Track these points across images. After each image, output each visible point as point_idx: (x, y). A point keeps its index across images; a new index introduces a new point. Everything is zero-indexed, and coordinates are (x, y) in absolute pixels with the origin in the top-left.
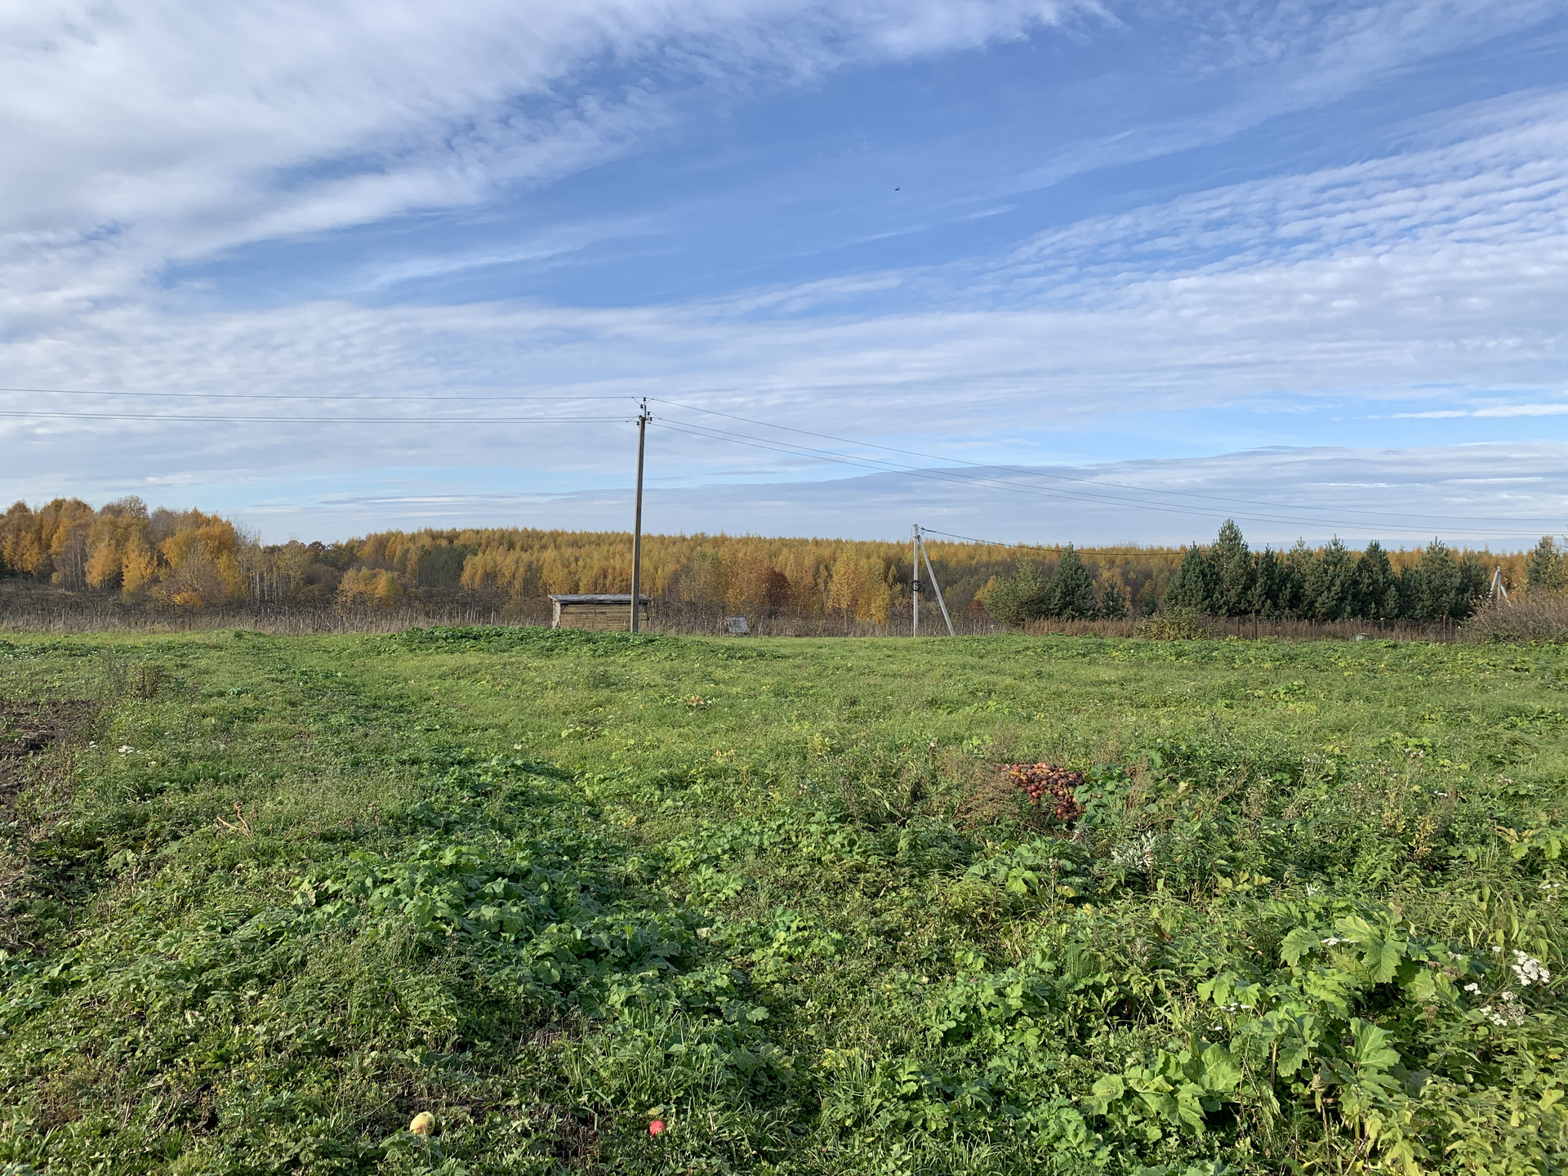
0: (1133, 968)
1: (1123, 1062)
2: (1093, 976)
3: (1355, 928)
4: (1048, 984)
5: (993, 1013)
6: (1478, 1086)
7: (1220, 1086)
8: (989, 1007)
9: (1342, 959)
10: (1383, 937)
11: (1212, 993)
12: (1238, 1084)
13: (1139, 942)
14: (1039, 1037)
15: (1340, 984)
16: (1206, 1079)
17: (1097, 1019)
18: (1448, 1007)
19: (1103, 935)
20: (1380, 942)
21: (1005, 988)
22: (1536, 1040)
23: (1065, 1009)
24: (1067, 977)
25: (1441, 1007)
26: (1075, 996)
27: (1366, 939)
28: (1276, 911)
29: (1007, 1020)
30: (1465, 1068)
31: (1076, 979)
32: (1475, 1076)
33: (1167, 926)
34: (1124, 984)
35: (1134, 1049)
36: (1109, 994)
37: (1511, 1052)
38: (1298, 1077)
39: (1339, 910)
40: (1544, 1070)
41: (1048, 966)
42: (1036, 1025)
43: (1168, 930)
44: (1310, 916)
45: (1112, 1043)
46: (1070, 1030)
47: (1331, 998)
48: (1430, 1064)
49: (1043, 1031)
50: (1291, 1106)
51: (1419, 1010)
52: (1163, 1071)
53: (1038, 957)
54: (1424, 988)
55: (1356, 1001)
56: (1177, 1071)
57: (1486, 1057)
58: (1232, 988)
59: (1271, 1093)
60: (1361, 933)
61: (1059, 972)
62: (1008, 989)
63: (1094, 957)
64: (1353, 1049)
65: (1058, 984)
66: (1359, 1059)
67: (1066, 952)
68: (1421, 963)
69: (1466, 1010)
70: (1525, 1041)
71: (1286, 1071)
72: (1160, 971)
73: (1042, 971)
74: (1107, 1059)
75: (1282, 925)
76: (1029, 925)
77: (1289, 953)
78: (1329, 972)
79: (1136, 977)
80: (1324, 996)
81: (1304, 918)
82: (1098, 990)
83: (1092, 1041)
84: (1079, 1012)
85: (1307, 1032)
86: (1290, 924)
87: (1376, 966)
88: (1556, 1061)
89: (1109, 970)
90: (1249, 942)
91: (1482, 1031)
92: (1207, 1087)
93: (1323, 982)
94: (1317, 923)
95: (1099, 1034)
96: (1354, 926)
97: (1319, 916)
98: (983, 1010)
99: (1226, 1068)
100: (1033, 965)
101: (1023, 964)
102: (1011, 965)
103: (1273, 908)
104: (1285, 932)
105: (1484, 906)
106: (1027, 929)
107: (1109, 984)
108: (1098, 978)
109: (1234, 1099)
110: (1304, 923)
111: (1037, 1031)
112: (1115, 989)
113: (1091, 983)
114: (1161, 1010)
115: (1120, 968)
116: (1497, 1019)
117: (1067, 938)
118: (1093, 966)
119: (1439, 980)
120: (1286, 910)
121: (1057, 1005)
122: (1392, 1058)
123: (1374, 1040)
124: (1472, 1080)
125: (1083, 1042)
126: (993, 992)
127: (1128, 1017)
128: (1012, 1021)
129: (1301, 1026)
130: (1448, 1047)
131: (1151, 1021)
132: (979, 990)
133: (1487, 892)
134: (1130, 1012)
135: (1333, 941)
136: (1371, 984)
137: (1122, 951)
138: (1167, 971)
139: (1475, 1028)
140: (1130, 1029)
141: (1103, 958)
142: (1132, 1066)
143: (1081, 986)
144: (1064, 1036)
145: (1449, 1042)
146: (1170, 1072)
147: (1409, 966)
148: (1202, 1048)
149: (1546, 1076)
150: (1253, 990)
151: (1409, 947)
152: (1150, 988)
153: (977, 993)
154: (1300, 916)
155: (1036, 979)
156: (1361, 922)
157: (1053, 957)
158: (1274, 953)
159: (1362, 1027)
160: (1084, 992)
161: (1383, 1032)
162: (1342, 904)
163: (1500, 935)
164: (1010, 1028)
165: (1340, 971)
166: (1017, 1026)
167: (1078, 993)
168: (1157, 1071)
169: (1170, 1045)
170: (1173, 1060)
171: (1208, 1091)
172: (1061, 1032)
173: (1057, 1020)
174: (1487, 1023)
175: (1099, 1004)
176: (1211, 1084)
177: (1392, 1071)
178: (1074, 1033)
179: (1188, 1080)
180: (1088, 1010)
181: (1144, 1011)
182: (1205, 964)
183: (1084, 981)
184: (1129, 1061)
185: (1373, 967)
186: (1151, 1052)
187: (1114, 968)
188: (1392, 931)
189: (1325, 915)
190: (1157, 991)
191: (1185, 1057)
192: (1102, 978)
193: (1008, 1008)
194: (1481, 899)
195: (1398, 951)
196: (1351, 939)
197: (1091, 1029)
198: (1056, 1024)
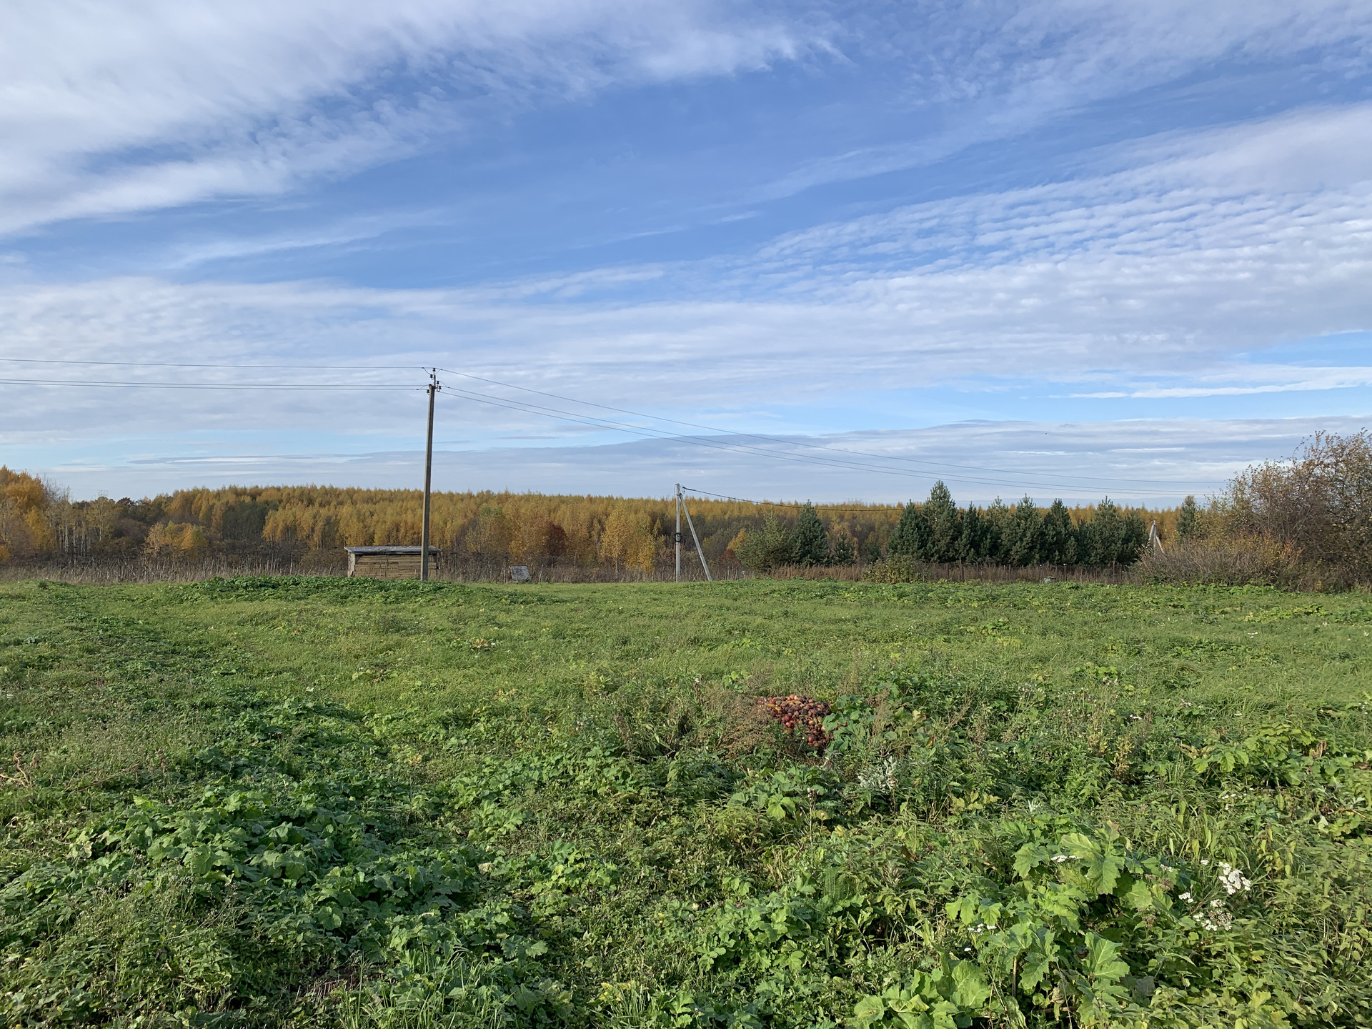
0: (885, 889)
1: (880, 981)
2: (849, 898)
3: (1079, 845)
4: (809, 907)
5: (759, 938)
6: (1195, 990)
7: (970, 1002)
8: (755, 932)
9: (1067, 874)
10: (1103, 852)
11: (959, 912)
12: (987, 1000)
13: (890, 864)
14: (803, 959)
15: (1071, 899)
16: (956, 996)
17: (855, 939)
18: (1163, 915)
19: (858, 858)
20: (1101, 856)
21: (770, 914)
22: (1241, 944)
23: (826, 931)
24: (826, 899)
25: (1157, 915)
26: (834, 918)
27: (1090, 855)
28: (1007, 829)
29: (772, 944)
30: (1183, 973)
31: (834, 901)
32: (1191, 979)
33: (914, 847)
34: (877, 904)
35: (891, 969)
36: (865, 915)
37: (1219, 955)
38: (1038, 989)
39: (1061, 827)
40: (1249, 971)
41: (808, 889)
42: (799, 948)
43: (914, 851)
44: (1037, 833)
45: (870, 963)
46: (831, 951)
47: (1064, 912)
48: (1150, 970)
49: (806, 953)
50: (1036, 1019)
51: (1139, 919)
52: (918, 991)
53: (799, 880)
54: (1142, 898)
55: (1082, 912)
56: (931, 990)
57: (1197, 959)
58: (977, 906)
59: (1017, 1008)
60: (1084, 849)
61: (818, 895)
62: (774, 914)
63: (849, 880)
64: (1088, 962)
65: (818, 908)
66: (1093, 971)
67: (824, 876)
68: (1138, 877)
69: (1179, 918)
70: (1232, 945)
71: (1028, 985)
72: (911, 891)
73: (802, 895)
74: (866, 979)
75: (1013, 842)
76: (789, 848)
77: (1021, 867)
78: (1060, 887)
79: (890, 897)
80: (1058, 911)
81: (1032, 835)
82: (855, 911)
83: (852, 961)
84: (838, 933)
85: (1048, 947)
86: (1020, 841)
87: (1099, 879)
88: (1259, 962)
89: (864, 892)
90: (984, 858)
91: (1194, 936)
92: (958, 1004)
93: (1056, 898)
94: (1043, 840)
95: (856, 954)
96: (1078, 843)
97: (1044, 833)
98: (751, 936)
99: (974, 984)
100: (795, 889)
101: (785, 889)
102: (773, 889)
103: (1005, 826)
104: (1018, 848)
105: (1181, 818)
106: (787, 853)
107: (865, 905)
108: (854, 900)
109: (984, 1014)
110: (1031, 839)
111: (800, 954)
112: (870, 909)
113: (848, 905)
114: (913, 928)
115: (873, 889)
116: (1209, 926)
117: (824, 862)
118: (849, 888)
119: (1155, 892)
120: (1016, 829)
121: (817, 925)
122: (1123, 969)
123: (1106, 953)
124: (1189, 984)
125: (842, 962)
126: (759, 918)
127: (882, 935)
128: (777, 945)
129: (1043, 941)
130: (1165, 953)
131: (903, 939)
132: (747, 916)
133: (1184, 805)
134: (883, 930)
135: (1062, 858)
136: (1094, 895)
137: (875, 873)
138: (917, 891)
139: (1187, 933)
140: (886, 949)
141: (858, 880)
142: (890, 985)
143: (840, 908)
144: (825, 957)
146: (925, 991)
147: (1126, 878)
148: (950, 966)
149: (1251, 978)
150: (996, 908)
151: (1126, 861)
152: (902, 908)
153: (744, 919)
154: (1028, 834)
155: (798, 904)
156: (1085, 838)
157: (812, 881)
158: (1007, 868)
159: (1096, 941)
160: (842, 914)
161: (1114, 945)
162: (1063, 821)
164: (776, 952)
165: (1070, 887)
166: (782, 950)
167: (837, 915)
168: (913, 991)
169: (923, 964)
170: (927, 978)
171: (959, 1008)
172: (823, 954)
173: (819, 942)
174: (1198, 929)
175: (856, 924)
176: (962, 1000)
177: (1122, 982)
178: (834, 954)
179: (942, 998)
180: (847, 931)
181: (896, 929)
182: (949, 883)
183: (841, 903)
184: (887, 981)
185: (1096, 880)
186: (907, 971)
187: (868, 889)
188: (1111, 846)
189: (1049, 831)
190: (908, 908)
191: (937, 975)
192: (859, 900)
193: (774, 932)
194: (1178, 811)
195: (1117, 865)
196: (1076, 855)
197: (849, 949)
198: (818, 946)
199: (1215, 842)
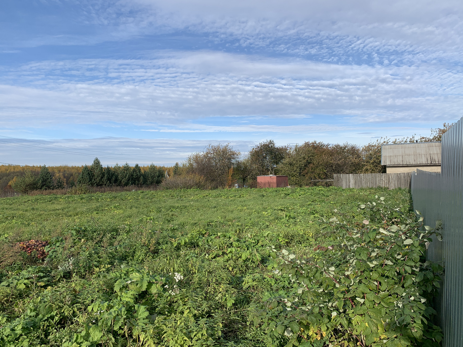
0: (65, 307)
1: (61, 341)
2: (50, 313)
3: (136, 276)
4: (33, 321)
5: (10, 338)
6: (169, 314)
7: (95, 339)
8: (7, 337)
9: (131, 287)
10: (143, 277)
11: (93, 308)
12: (101, 337)
13: (67, 297)
14: (29, 342)
15: (132, 295)
16: (90, 339)
17: (52, 328)
18: (160, 293)
19: (54, 297)
20: (142, 279)
21: (15, 327)
22: (182, 297)
23: (40, 328)
24: (40, 316)
25: (158, 294)
26: (43, 322)
27: (138, 279)
28: (113, 276)
29: (16, 339)
30: (165, 310)
31: (44, 316)
32: (168, 311)
33: (78, 289)
34: (62, 313)
35: (65, 336)
36: (57, 318)
37: (176, 302)
38: (120, 328)
39: (131, 271)
40: (184, 305)
41: (33, 314)
42: (28, 338)
43: (78, 290)
44: (123, 275)
45: (57, 336)
46: (42, 335)
47: (129, 300)
48: (156, 312)
49: (30, 339)
50: (118, 339)
51: (153, 297)
52: (76, 341)
53: (29, 311)
54: (154, 290)
55: (136, 299)
56: (81, 339)
57: (170, 305)
58: (99, 305)
59: (112, 336)
60: (137, 277)
61: (37, 315)
62: (16, 327)
63: (51, 306)
64: (136, 314)
65: (37, 320)
66: (138, 317)
67: (40, 307)
68: (154, 283)
69: (165, 293)
70: (179, 298)
71: (116, 328)
72: (75, 305)
73: (30, 317)
74: (55, 342)
75: (114, 280)
76: (26, 300)
77: (117, 289)
78: (128, 292)
79: (67, 309)
80: (127, 300)
81: (121, 276)
82: (52, 318)
83: (51, 337)
84: (45, 327)
85: (123, 313)
86: (117, 279)
87: (141, 286)
88: (187, 301)
89: (57, 309)
90: (104, 287)
91: (169, 298)
92: (91, 341)
93: (127, 296)
94: (125, 277)
95: (52, 334)
96: (135, 276)
97: (125, 275)
98: (5, 338)
99: (97, 333)
100: (27, 315)
101: (22, 316)
102: (18, 317)
103: (112, 275)
104: (115, 282)
105: (168, 262)
106: (25, 302)
107: (57, 314)
108: (52, 314)
109: (100, 342)
110: (121, 278)
111: (28, 340)
112: (59, 315)
113: (49, 316)
114: (76, 318)
115: (61, 308)
116: (173, 294)
117: (40, 302)
118: (50, 309)
119: (157, 286)
120: (115, 275)
121: (35, 326)
122: (147, 314)
123: (142, 310)
124: (167, 313)
125: (47, 338)
126: (9, 330)
127: (64, 324)
128: (17, 339)
129: (121, 312)
130: (161, 305)
131: (72, 323)
132: (4, 331)
133: (168, 258)
134: (64, 322)
135: (129, 282)
136: (140, 292)
137: (62, 302)
138: (77, 304)
139: (167, 298)
140: (64, 329)
141: (54, 306)
142: (65, 342)
143: (46, 318)
144: (39, 338)
145: (161, 304)
146: (79, 341)
147: (150, 284)
148: (88, 327)
149: (185, 306)
150: (106, 304)
151: (150, 279)
152: (72, 312)
153: (2, 332)
154: (120, 276)
155: (27, 321)
156: (137, 274)
157: (35, 310)
158: (112, 289)
159: (139, 307)
160: (47, 320)
161: (144, 307)
162: (132, 269)
163: (172, 269)
164: (17, 342)
165: (132, 291)
166: (20, 340)
167: (44, 321)
168: (74, 340)
169: (79, 330)
170: (79, 336)
171: (91, 343)
172: (38, 337)
173: (36, 333)
174: (170, 295)
175: (53, 322)
176: (92, 340)
177: (147, 318)
178: (43, 336)
179: (85, 341)
180: (49, 326)
181: (69, 320)
182: (90, 299)
183: (47, 316)
184: (64, 340)
185: (140, 287)
186: (72, 335)
187: (58, 308)
188: (145, 275)
189: (127, 274)
190: (74, 312)
191: (83, 333)
192: (54, 313)
193: (16, 334)
194: (167, 260)
195: (147, 281)
196: (135, 280)
197: (50, 333)
198: (36, 335)
199: (177, 267)
